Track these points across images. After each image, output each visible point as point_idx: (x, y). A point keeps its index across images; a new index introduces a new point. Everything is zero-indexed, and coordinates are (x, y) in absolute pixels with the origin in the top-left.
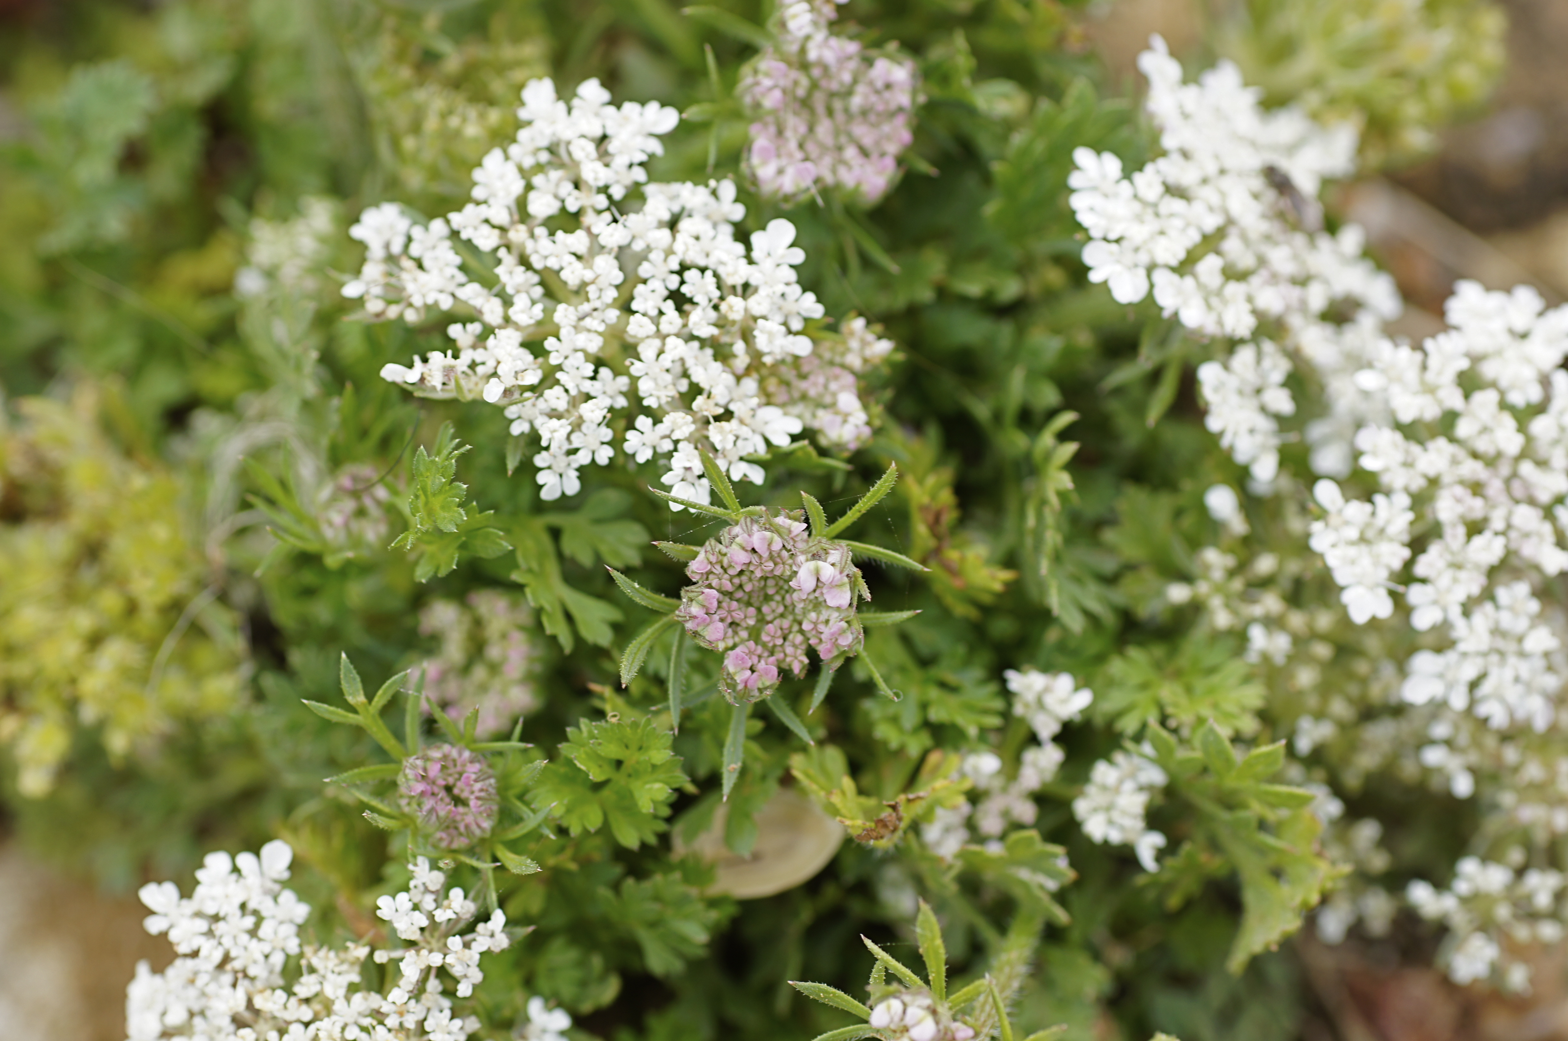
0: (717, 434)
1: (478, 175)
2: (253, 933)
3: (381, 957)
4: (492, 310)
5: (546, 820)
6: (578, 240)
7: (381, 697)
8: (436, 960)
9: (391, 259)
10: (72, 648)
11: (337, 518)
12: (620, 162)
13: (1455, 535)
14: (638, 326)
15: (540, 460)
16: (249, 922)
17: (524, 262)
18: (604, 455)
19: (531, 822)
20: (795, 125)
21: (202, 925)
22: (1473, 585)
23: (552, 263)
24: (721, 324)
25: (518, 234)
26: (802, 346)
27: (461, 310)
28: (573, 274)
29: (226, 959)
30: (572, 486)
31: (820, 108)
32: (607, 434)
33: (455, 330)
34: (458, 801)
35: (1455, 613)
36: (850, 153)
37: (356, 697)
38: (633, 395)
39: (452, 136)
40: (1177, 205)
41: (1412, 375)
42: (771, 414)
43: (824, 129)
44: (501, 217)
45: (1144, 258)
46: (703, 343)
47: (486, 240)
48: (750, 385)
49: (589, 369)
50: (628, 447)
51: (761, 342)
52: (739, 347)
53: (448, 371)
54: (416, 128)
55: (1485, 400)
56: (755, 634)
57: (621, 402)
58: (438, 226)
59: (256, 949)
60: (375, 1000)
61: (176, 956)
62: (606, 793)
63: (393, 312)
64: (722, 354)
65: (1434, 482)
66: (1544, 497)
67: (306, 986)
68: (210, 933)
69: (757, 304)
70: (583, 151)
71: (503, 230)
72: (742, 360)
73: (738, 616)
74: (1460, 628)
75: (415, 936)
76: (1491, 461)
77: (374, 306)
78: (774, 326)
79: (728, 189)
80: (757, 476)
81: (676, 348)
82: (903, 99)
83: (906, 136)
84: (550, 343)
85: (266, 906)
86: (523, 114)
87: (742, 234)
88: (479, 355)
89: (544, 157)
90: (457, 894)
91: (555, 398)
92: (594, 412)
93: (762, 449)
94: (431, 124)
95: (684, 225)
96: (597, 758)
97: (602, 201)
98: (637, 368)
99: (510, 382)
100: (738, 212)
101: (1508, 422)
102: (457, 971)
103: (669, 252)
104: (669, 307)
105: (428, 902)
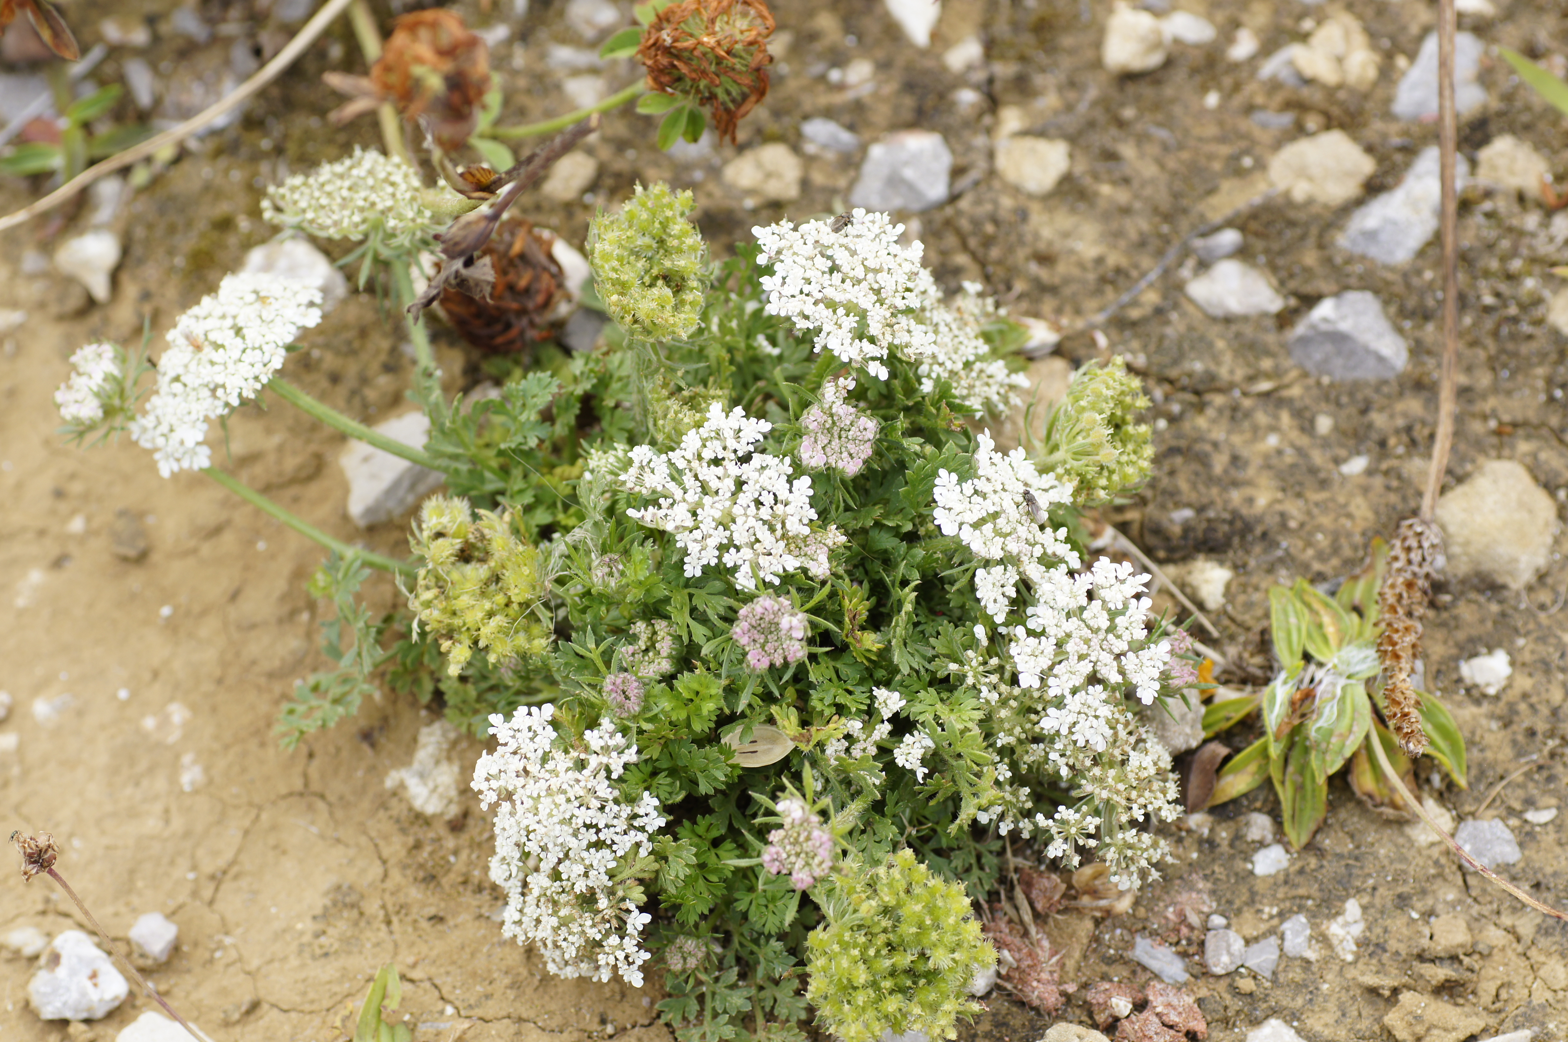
0: (763, 561)
1: (684, 438)
2: (532, 739)
3: (583, 756)
4: (678, 493)
5: (663, 710)
6: (719, 471)
7: (602, 647)
8: (605, 760)
9: (642, 468)
10: (480, 615)
11: (600, 574)
12: (744, 441)
13: (1074, 658)
14: (737, 510)
15: (686, 560)
16: (531, 734)
17: (696, 477)
18: (714, 562)
19: (656, 710)
20: (823, 440)
21: (512, 733)
22: (1078, 681)
23: (707, 478)
24: (774, 516)
25: (695, 464)
26: (806, 531)
27: (665, 493)
28: (714, 484)
29: (519, 748)
30: (698, 573)
31: (836, 435)
32: (717, 553)
33: (661, 501)
34: (627, 698)
35: (1067, 692)
36: (845, 455)
37: (592, 646)
38: (731, 539)
39: (677, 422)
40: (979, 499)
41: (1067, 589)
42: (787, 557)
43: (835, 443)
44: (689, 456)
45: (959, 519)
46: (765, 522)
47: (681, 464)
48: (782, 544)
49: (714, 524)
50: (724, 560)
51: (788, 526)
52: (779, 526)
53: (654, 515)
54: (665, 416)
55: (1096, 604)
56: (763, 647)
57: (725, 541)
58: (664, 457)
59: (532, 746)
60: (577, 775)
61: (499, 744)
62: (691, 706)
63: (637, 489)
64: (772, 529)
65: (1069, 635)
66: (1117, 651)
67: (550, 765)
68: (513, 737)
69: (789, 509)
70: (729, 434)
71: (689, 462)
72: (779, 533)
73: (757, 637)
74: (1069, 699)
75: (598, 750)
76: (1096, 631)
77: (630, 485)
78: (795, 519)
79: (788, 460)
80: (777, 582)
81: (752, 522)
82: (870, 435)
83: (870, 452)
84: (699, 511)
85: (540, 730)
86: (708, 415)
87: (790, 481)
88: (669, 512)
89: (713, 434)
90: (619, 735)
91: (697, 534)
92: (712, 542)
93: (781, 571)
94: (671, 415)
95: (767, 472)
96: (689, 689)
97: (733, 456)
98: (733, 527)
99: (678, 523)
100: (790, 471)
101: (1105, 615)
102: (612, 768)
103: (757, 482)
104: (752, 505)
105: (607, 736)
